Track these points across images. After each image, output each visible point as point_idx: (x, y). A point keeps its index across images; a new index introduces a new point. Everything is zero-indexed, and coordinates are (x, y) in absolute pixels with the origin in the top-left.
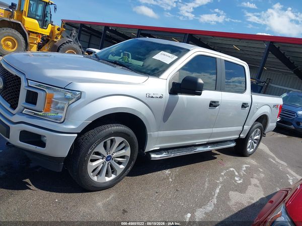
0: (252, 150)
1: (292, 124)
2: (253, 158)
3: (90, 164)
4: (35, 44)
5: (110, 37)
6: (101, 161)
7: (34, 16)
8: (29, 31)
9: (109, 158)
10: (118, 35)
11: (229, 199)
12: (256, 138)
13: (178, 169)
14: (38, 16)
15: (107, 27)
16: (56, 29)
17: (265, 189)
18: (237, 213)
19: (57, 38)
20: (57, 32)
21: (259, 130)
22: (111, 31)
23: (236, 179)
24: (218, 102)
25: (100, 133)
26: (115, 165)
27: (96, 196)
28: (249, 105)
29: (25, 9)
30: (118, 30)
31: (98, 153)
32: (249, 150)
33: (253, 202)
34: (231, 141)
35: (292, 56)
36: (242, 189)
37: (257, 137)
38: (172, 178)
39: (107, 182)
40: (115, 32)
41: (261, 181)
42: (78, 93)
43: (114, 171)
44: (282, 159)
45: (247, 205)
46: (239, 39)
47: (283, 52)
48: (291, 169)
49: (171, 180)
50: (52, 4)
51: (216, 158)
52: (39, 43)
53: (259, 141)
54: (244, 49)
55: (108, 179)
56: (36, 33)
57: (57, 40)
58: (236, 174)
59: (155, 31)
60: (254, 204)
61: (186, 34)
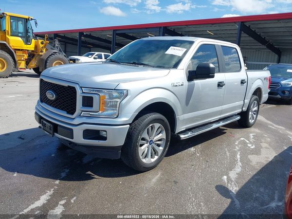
0: (253, 120)
1: (277, 94)
2: (255, 127)
3: (140, 148)
4: (23, 60)
5: (85, 42)
6: (146, 145)
7: (16, 34)
8: (15, 49)
9: (151, 142)
10: (93, 39)
11: (249, 161)
12: (254, 109)
13: (199, 146)
14: (20, 33)
15: (81, 33)
16: (40, 43)
17: (275, 149)
18: (260, 170)
19: (42, 52)
20: (41, 46)
21: (256, 102)
22: (86, 36)
23: (249, 145)
24: (223, 82)
25: (144, 122)
26: (156, 147)
27: (148, 175)
28: (246, 80)
29: (7, 29)
30: (92, 34)
31: (143, 139)
32: (251, 121)
33: (270, 159)
34: (236, 115)
35: (263, 32)
36: (257, 152)
37: (256, 109)
38: (198, 153)
39: (152, 163)
40: (90, 36)
41: (269, 144)
42: (125, 91)
43: (156, 153)
44: (279, 125)
45: (266, 163)
46: (211, 24)
47: (253, 30)
48: (290, 131)
49: (198, 155)
50: (32, 19)
51: (225, 133)
52: (26, 59)
53: (257, 112)
54: (217, 32)
55: (153, 160)
56: (22, 50)
57: (42, 54)
58: (248, 142)
59: (130, 29)
60: (271, 161)
61: (160, 27)
